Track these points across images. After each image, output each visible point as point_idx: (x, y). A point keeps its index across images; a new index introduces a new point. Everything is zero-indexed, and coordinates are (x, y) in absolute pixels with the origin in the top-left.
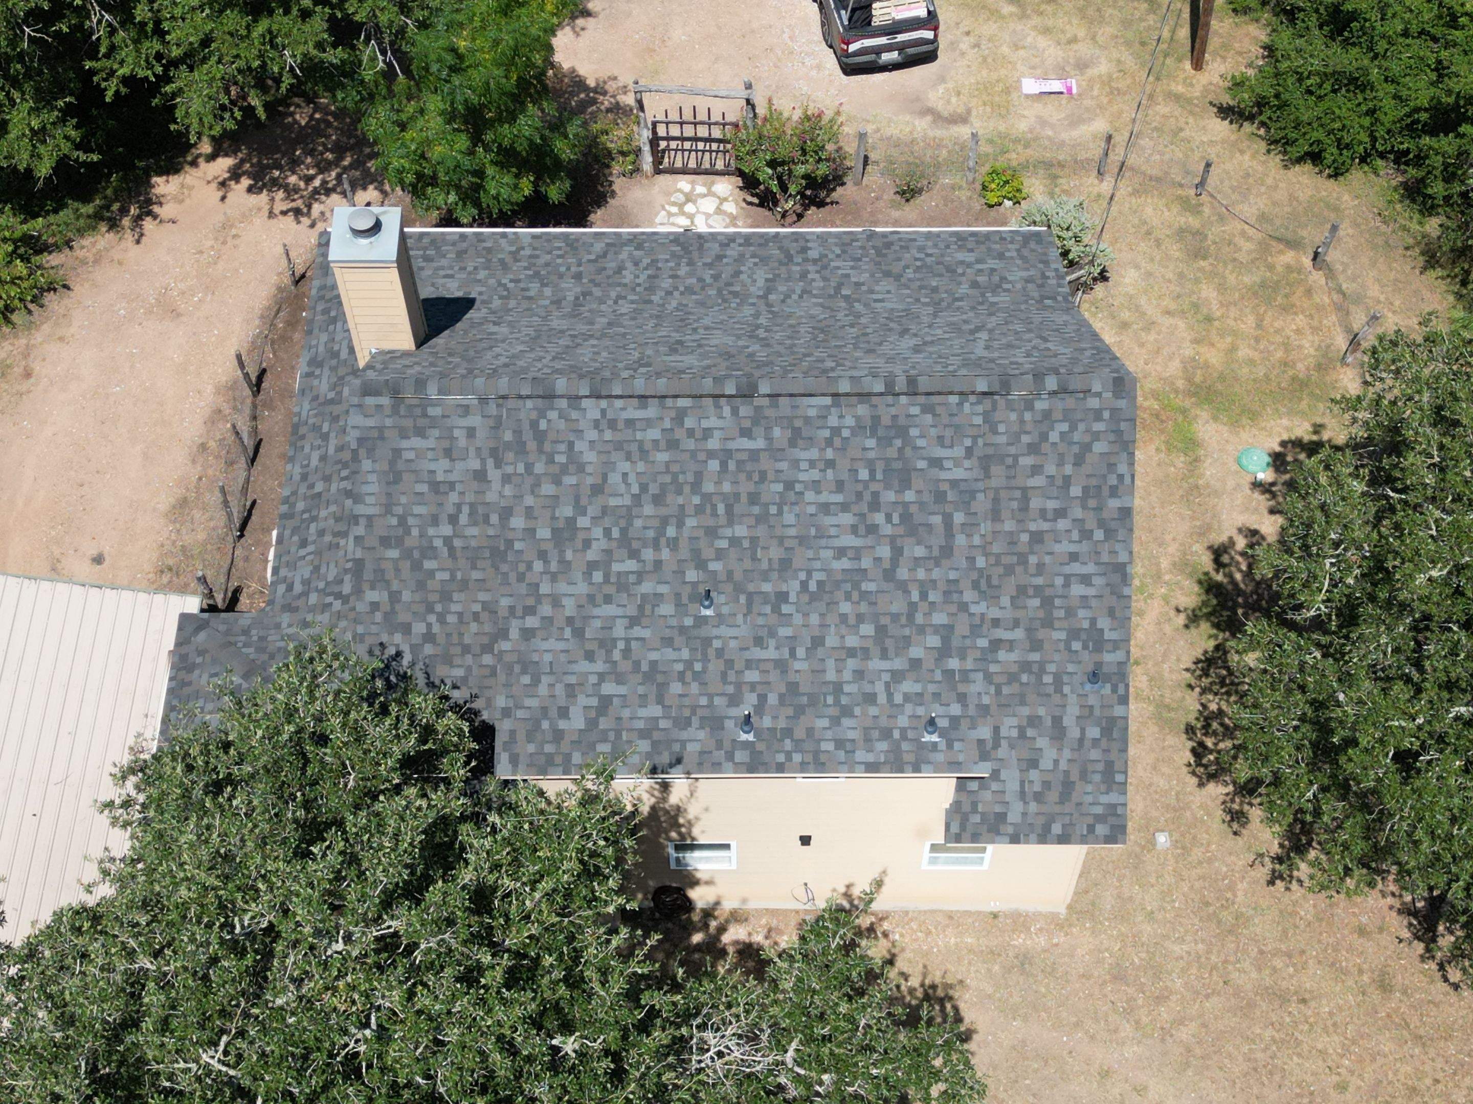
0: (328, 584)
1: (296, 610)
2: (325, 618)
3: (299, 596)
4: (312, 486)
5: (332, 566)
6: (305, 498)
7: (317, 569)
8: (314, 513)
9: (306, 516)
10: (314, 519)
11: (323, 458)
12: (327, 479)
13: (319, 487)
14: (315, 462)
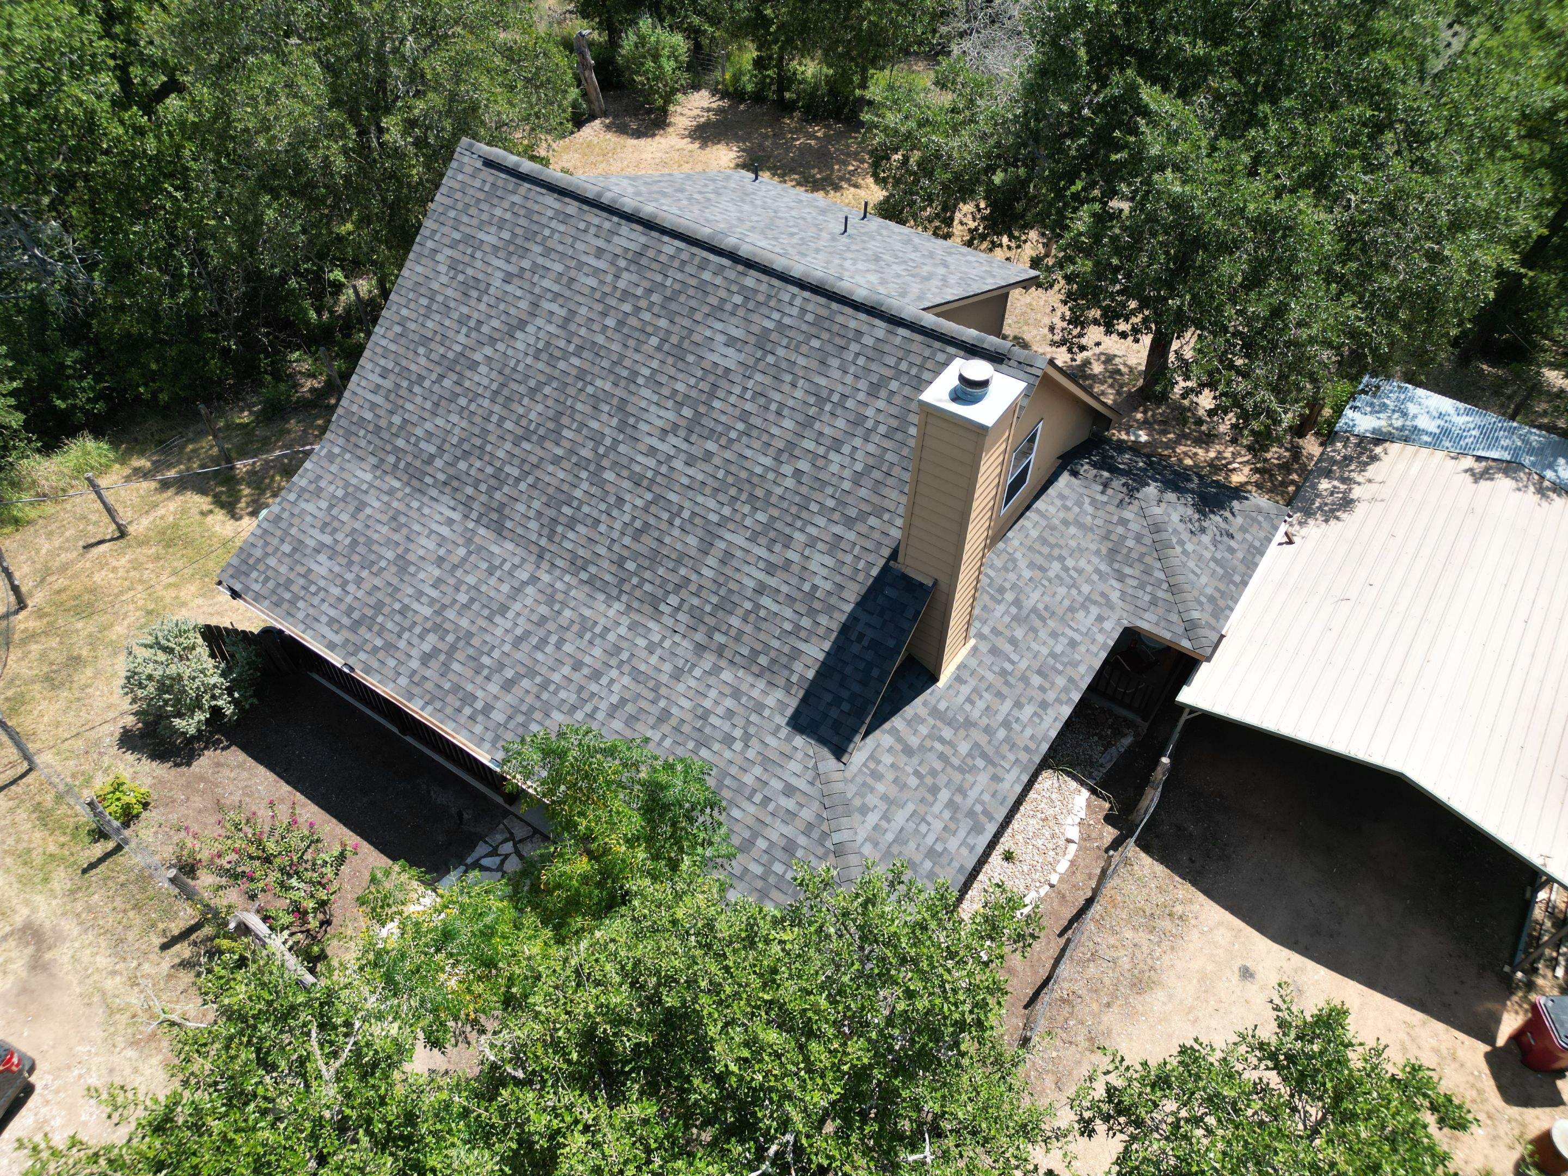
0: (1069, 588)
1: (1103, 594)
2: (1082, 563)
3: (1095, 603)
4: (1042, 689)
5: (1058, 598)
6: (1053, 684)
7: (1071, 609)
8: (1051, 661)
9: (1060, 667)
10: (1053, 655)
11: (1018, 705)
12: (1024, 679)
13: (1036, 680)
14: (1028, 710)
